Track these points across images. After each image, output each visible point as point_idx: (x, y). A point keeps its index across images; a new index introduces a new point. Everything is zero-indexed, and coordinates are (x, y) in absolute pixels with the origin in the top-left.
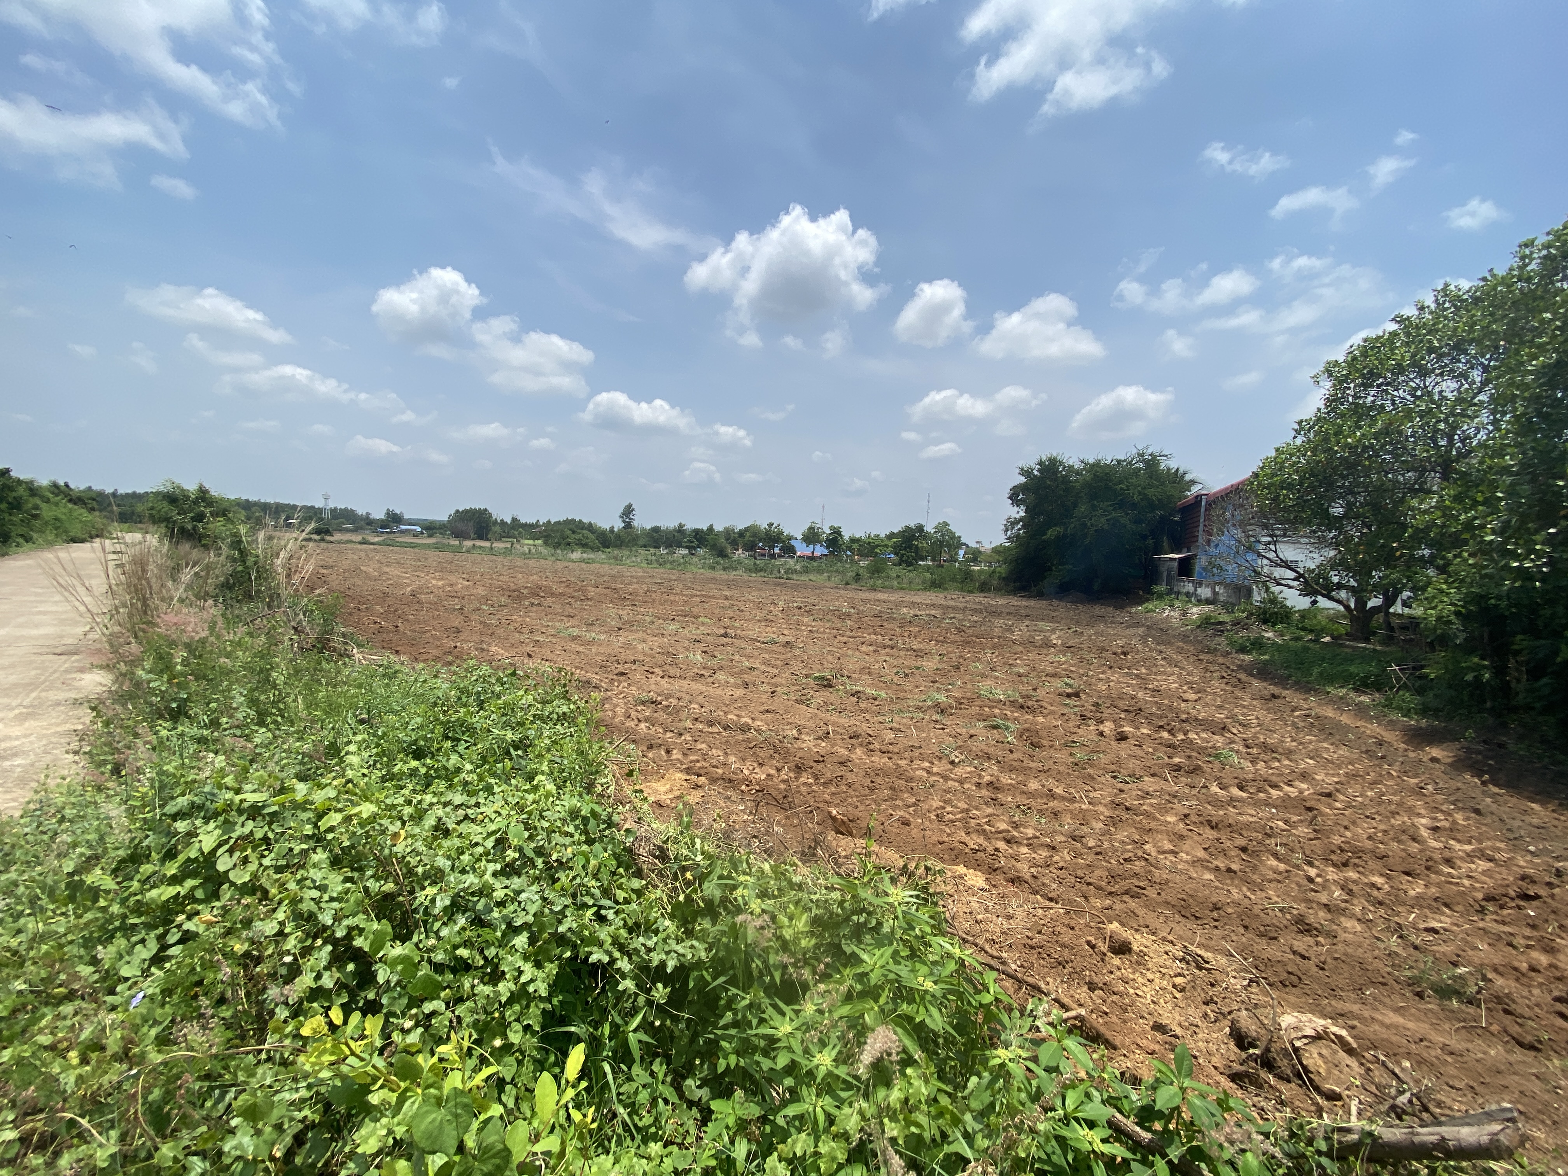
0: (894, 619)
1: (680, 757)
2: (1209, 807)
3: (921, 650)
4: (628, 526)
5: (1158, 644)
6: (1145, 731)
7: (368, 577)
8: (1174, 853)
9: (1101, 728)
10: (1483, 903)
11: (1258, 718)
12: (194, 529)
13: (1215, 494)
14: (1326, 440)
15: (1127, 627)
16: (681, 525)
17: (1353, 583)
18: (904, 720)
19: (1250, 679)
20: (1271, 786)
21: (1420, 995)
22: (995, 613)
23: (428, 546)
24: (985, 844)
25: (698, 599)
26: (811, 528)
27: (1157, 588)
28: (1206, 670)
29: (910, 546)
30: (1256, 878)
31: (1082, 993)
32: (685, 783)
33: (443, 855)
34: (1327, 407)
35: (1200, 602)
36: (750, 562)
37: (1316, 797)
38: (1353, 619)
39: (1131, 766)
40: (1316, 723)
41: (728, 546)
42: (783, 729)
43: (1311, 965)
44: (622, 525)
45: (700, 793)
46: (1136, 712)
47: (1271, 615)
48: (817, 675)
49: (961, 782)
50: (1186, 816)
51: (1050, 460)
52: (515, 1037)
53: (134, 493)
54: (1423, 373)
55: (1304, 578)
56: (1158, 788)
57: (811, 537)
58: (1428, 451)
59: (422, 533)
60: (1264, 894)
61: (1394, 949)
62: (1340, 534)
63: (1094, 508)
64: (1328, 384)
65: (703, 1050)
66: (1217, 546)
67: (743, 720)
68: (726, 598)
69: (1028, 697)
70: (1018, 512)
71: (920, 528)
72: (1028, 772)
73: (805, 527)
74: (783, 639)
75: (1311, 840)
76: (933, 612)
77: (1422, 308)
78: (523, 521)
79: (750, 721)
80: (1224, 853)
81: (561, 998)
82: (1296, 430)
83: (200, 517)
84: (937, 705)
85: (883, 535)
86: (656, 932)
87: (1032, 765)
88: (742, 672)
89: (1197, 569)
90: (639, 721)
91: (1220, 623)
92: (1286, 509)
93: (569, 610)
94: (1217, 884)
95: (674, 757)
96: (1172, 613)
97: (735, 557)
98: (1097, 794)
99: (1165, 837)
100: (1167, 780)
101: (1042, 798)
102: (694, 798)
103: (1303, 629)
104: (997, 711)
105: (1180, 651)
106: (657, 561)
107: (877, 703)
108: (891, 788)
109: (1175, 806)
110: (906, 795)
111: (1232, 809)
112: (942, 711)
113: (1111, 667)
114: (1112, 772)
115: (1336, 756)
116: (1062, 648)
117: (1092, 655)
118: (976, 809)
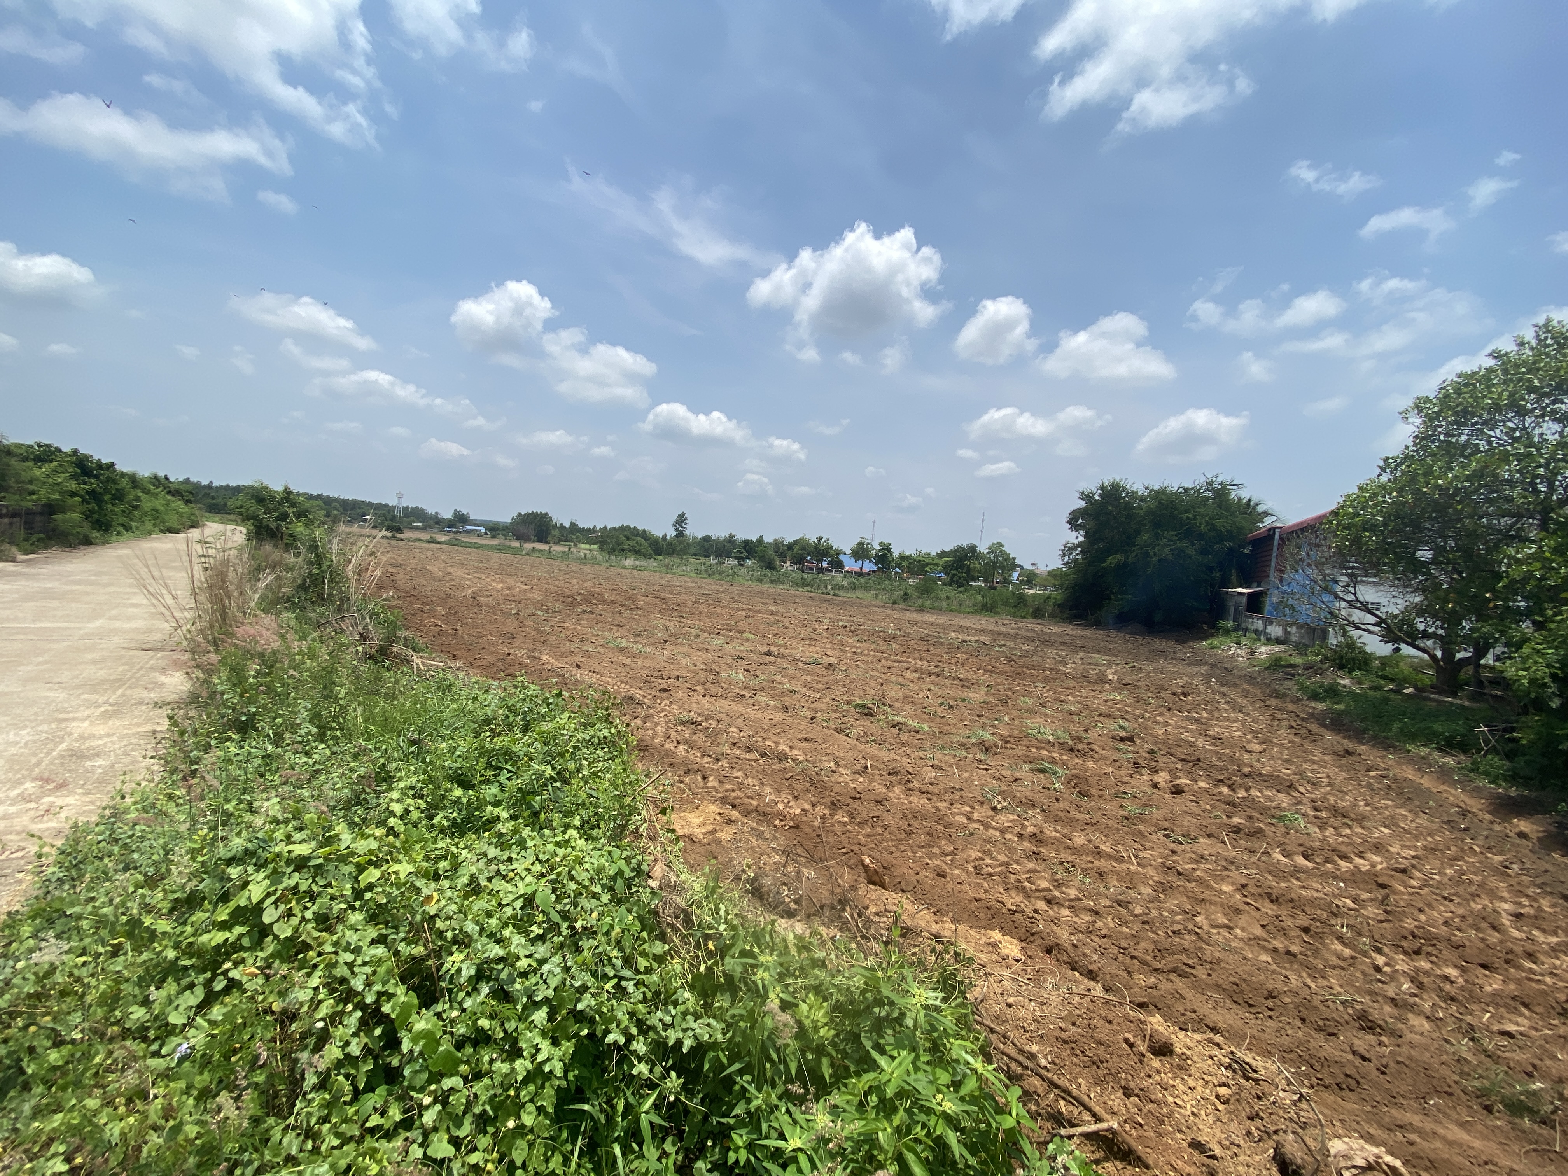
0: (942, 644)
1: (716, 784)
2: (1270, 878)
3: (968, 680)
4: (680, 534)
5: (1222, 685)
6: (1203, 784)
7: (433, 577)
8: (1229, 928)
9: (1156, 778)
11: (1329, 777)
12: (277, 528)
13: (1289, 528)
14: (1414, 480)
15: (1189, 665)
16: (731, 536)
17: (1440, 632)
18: (947, 758)
19: (1322, 730)
20: (1340, 857)
21: (1489, 1109)
22: (1047, 642)
23: (490, 548)
24: (1024, 903)
25: (744, 613)
26: (860, 544)
27: (1222, 623)
28: (1274, 718)
29: (962, 566)
30: (1318, 963)
31: (1116, 1100)
32: (718, 817)
33: (472, 920)
34: (1416, 444)
35: (1269, 640)
36: (796, 576)
37: (1390, 873)
38: (1439, 670)
39: (1186, 824)
40: (1393, 786)
41: (777, 558)
42: (821, 761)
44: (675, 533)
45: (732, 829)
46: (1194, 762)
47: (1348, 660)
48: (858, 702)
49: (1003, 831)
50: (1244, 886)
51: (1112, 485)
52: (528, 1120)
53: (228, 486)
54: (1523, 414)
55: (1386, 623)
56: (1213, 851)
57: (860, 552)
58: (1527, 497)
59: (486, 533)
60: (1325, 983)
61: (1464, 1054)
62: (1427, 579)
63: (1157, 536)
64: (1418, 421)
65: (716, 1132)
66: (1289, 584)
67: (781, 748)
68: (772, 613)
69: (1079, 738)
70: (1076, 537)
71: (973, 548)
72: (1074, 824)
73: (854, 543)
74: (826, 660)
75: (1382, 922)
76: (982, 638)
77: (1523, 345)
78: (581, 526)
79: (787, 750)
80: (1284, 933)
81: (577, 1072)
82: (1381, 468)
83: (284, 517)
84: (982, 743)
85: (934, 553)
86: (676, 1004)
87: (1079, 816)
88: (783, 694)
89: (1267, 607)
90: (679, 743)
91: (1291, 666)
92: (1366, 553)
93: (619, 619)
94: (1274, 967)
95: (710, 784)
96: (1239, 651)
97: (783, 570)
98: (1146, 854)
99: (1220, 909)
100: (1223, 842)
101: (1087, 854)
102: (725, 834)
103: (1384, 677)
104: (1044, 753)
105: (1245, 694)
106: (706, 571)
107: (919, 736)
108: (928, 834)
109: (1231, 874)
110: (943, 842)
111: (1295, 882)
112: (987, 750)
113: (1169, 709)
114: (1165, 829)
115: (1414, 825)
116: (1118, 685)
117: (1150, 695)
118: (1017, 863)
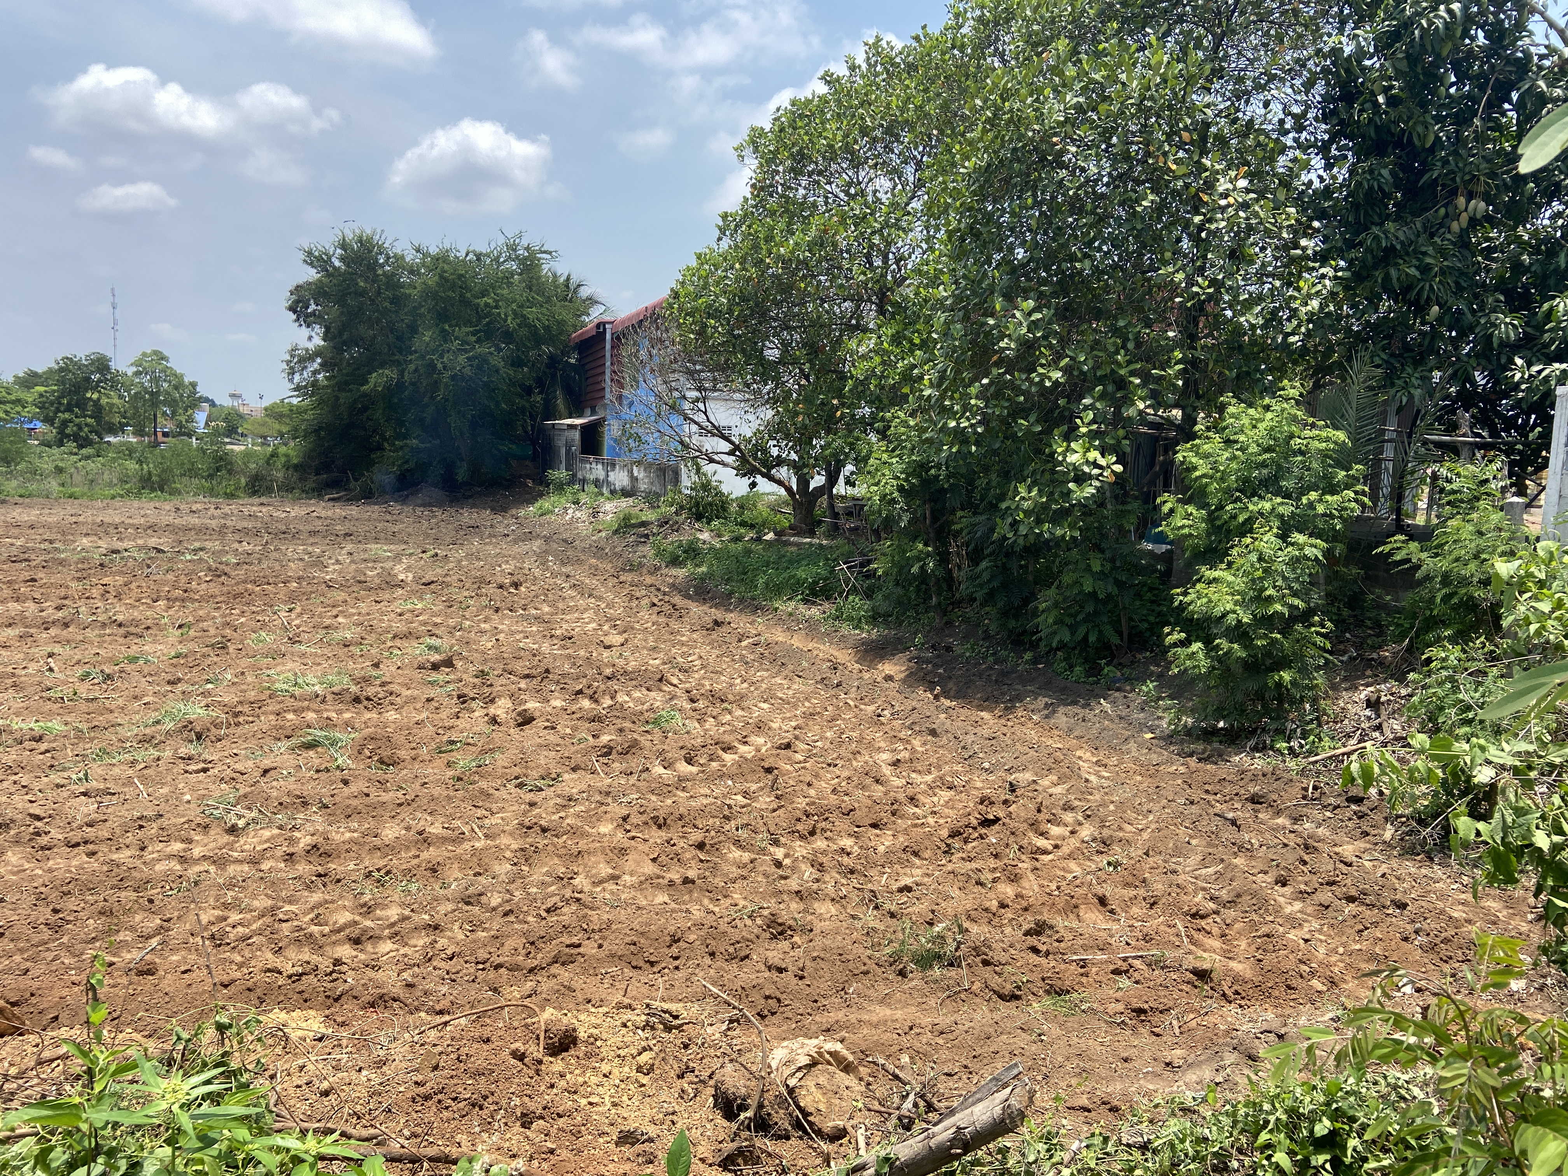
0: (61, 563)
2: (654, 798)
3: (135, 623)
5: (563, 564)
6: (558, 703)
8: (614, 878)
9: (492, 711)
10: (949, 841)
11: (700, 658)
13: (623, 322)
14: (756, 247)
15: (515, 542)
17: (794, 456)
18: (116, 771)
19: (687, 603)
20: (723, 750)
21: (902, 973)
22: (286, 534)
24: (315, 959)
27: (554, 475)
28: (631, 597)
29: (82, 404)
30: (719, 882)
34: (754, 197)
35: (614, 493)
37: (775, 752)
38: (796, 505)
39: (543, 761)
40: (766, 653)
43: (788, 976)
46: (542, 676)
47: (705, 507)
49: (254, 862)
50: (625, 819)
51: (360, 241)
54: (857, 164)
55: (740, 451)
56: (584, 787)
58: (865, 274)
60: (729, 901)
61: (872, 924)
62: (777, 388)
63: (445, 336)
64: (753, 163)
66: (631, 404)
69: (366, 680)
70: (311, 338)
71: (102, 364)
72: (380, 811)
75: (774, 811)
76: (153, 542)
77: (853, 68)
80: (677, 858)
82: (720, 228)
84: (188, 726)
87: (386, 797)
89: (607, 441)
91: (644, 524)
92: (713, 350)
94: (673, 905)
96: (578, 514)
98: (496, 820)
99: (600, 858)
100: (594, 772)
101: (408, 848)
103: (743, 524)
104: (311, 716)
105: (594, 572)
107: (43, 746)
108: (102, 913)
109: (609, 809)
110: (138, 918)
111: (681, 794)
112: (199, 737)
113: (497, 610)
114: (516, 778)
115: (791, 692)
116: (415, 587)
117: (466, 594)
118: (290, 903)
